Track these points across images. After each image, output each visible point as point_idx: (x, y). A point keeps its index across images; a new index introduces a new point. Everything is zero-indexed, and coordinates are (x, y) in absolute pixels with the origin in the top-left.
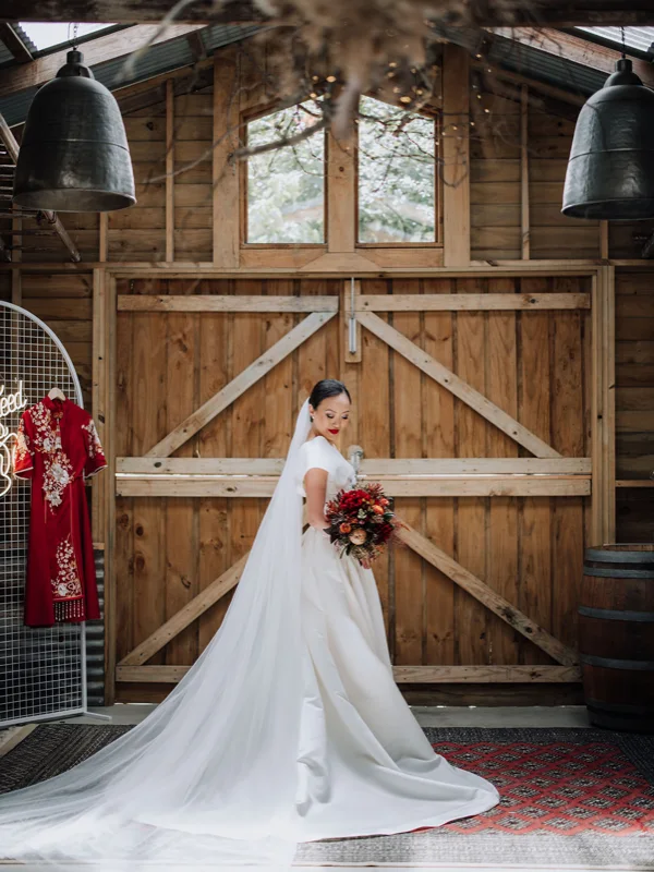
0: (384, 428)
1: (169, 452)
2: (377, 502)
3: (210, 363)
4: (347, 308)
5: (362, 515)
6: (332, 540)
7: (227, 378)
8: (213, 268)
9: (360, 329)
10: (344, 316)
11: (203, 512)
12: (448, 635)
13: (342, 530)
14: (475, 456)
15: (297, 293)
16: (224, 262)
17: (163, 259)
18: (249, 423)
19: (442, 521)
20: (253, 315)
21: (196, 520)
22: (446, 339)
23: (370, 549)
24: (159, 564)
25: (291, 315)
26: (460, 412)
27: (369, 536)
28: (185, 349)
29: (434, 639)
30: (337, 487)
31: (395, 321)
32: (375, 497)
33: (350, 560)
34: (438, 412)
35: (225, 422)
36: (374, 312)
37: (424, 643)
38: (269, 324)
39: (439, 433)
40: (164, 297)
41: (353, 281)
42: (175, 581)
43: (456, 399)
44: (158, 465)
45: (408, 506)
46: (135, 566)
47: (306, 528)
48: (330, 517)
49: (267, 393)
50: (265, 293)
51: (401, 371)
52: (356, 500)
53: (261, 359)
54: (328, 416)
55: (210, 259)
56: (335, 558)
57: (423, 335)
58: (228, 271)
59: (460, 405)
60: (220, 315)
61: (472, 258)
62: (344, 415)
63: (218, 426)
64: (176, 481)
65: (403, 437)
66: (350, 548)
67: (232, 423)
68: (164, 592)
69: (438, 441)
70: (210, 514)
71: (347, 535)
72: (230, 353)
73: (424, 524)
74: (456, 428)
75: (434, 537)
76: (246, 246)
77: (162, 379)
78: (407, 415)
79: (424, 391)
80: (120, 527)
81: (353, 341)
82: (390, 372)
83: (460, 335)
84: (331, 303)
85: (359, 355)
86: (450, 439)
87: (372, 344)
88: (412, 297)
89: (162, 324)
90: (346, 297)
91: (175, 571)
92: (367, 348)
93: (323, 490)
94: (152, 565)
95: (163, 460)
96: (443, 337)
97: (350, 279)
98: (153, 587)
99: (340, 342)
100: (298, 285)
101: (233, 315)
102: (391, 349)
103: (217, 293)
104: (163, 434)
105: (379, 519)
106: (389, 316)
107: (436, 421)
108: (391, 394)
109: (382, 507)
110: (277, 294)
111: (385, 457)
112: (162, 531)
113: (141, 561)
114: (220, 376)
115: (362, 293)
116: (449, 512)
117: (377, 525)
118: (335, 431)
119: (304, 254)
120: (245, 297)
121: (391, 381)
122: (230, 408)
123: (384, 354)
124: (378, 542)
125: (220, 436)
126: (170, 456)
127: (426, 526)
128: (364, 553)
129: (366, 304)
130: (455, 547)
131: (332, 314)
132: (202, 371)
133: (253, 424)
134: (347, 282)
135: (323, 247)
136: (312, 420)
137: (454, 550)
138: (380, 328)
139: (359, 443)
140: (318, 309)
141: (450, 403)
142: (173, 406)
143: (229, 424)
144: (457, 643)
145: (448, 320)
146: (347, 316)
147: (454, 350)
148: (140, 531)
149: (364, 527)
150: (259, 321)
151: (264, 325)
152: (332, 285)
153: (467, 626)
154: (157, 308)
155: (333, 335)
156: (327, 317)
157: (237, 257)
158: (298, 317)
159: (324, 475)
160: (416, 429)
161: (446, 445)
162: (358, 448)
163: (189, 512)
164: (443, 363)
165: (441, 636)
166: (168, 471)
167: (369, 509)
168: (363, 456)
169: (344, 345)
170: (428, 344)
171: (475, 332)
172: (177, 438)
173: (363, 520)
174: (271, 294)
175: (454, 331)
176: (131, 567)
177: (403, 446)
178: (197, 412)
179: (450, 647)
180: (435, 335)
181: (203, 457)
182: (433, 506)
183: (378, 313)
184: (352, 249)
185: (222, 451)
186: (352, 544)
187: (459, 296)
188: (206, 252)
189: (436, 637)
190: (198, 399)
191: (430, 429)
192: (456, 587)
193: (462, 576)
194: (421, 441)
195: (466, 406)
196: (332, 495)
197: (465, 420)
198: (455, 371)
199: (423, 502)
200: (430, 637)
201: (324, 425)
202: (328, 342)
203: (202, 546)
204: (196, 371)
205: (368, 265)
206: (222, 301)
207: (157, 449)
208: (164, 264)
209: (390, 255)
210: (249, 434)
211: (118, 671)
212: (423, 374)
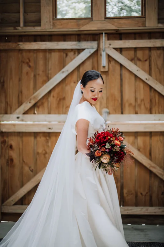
0: (118, 101)
1: (23, 112)
2: (117, 139)
3: (41, 73)
4: (101, 47)
5: (108, 146)
6: (91, 160)
7: (48, 79)
8: (41, 29)
9: (107, 56)
10: (100, 50)
11: (38, 138)
12: (147, 193)
13: (96, 155)
14: (159, 113)
15: (79, 40)
16: (46, 27)
17: (19, 26)
18: (58, 99)
19: (144, 142)
20: (60, 50)
21: (35, 142)
22: (146, 60)
23: (113, 166)
24: (20, 161)
25: (76, 51)
26: (153, 94)
27: (112, 159)
28: (30, 66)
29: (140, 195)
30: (95, 130)
31: (123, 52)
32: (115, 136)
33: (101, 171)
34: (142, 93)
35: (47, 99)
36: (114, 48)
37: (136, 196)
38: (67, 55)
39: (143, 103)
40: (20, 43)
41: (104, 35)
42: (26, 169)
43: (151, 87)
44: (18, 118)
45: (129, 136)
46: (9, 162)
47: (77, 152)
48: (90, 147)
49: (66, 85)
50: (65, 40)
51: (126, 75)
52: (105, 138)
53: (63, 70)
54: (91, 91)
55: (40, 25)
56: (92, 170)
57: (136, 59)
58: (48, 30)
59: (152, 90)
60: (45, 51)
61: (159, 23)
62: (100, 90)
63: (44, 101)
64: (26, 125)
65: (127, 105)
66: (101, 164)
67: (51, 99)
68: (22, 173)
69: (143, 107)
70: (41, 139)
71: (99, 157)
72: (50, 68)
73: (136, 144)
74: (151, 101)
75: (141, 150)
76: (56, 19)
77: (20, 80)
78: (129, 95)
79: (136, 84)
80: (3, 146)
81: (104, 61)
82: (121, 75)
83: (153, 58)
84: (94, 44)
85: (107, 68)
86: (148, 106)
87: (113, 63)
88: (131, 41)
89: (20, 55)
90: (101, 42)
91: (26, 164)
92: (110, 65)
93: (87, 131)
94: (16, 161)
95: (21, 116)
96: (145, 59)
97: (102, 34)
98: (17, 171)
99: (98, 62)
100: (80, 36)
101: (51, 51)
102: (121, 66)
103: (44, 41)
104: (20, 104)
105: (118, 149)
106: (120, 50)
107: (142, 97)
108: (121, 85)
109: (120, 141)
110: (70, 41)
111: (119, 113)
112: (21, 147)
113: (12, 160)
114: (45, 78)
115: (108, 40)
116: (148, 138)
117: (116, 152)
118: (95, 99)
119: (82, 22)
120: (56, 43)
121: (121, 79)
122: (50, 92)
123: (118, 67)
124: (117, 162)
125: (46, 105)
126: (24, 114)
127: (137, 144)
128: (109, 168)
129: (110, 45)
130: (150, 154)
131: (95, 50)
132: (37, 76)
133: (60, 100)
134: (101, 35)
135: (91, 19)
136: (82, 93)
137: (150, 155)
138: (116, 56)
139: (107, 107)
140: (89, 47)
141: (148, 89)
142: (25, 92)
143: (49, 99)
144: (151, 197)
145: (147, 52)
146: (101, 50)
147: (150, 65)
148: (11, 147)
149: (109, 153)
150: (62, 53)
151: (65, 55)
152: (95, 36)
153: (155, 188)
154: (17, 48)
155: (95, 59)
156: (92, 51)
157: (52, 24)
158: (79, 51)
159: (87, 123)
160: (133, 101)
161: (146, 108)
162: (107, 110)
163: (32, 139)
164: (145, 71)
165: (144, 193)
166: (23, 120)
167: (112, 143)
168: (109, 113)
169: (100, 63)
170: (138, 62)
171: (159, 57)
172: (26, 106)
173: (109, 149)
174: (68, 41)
175: (150, 57)
176: (8, 162)
177: (127, 108)
178: (36, 94)
179: (148, 198)
180: (142, 59)
181: (38, 114)
182: (141, 136)
183: (116, 49)
184: (103, 19)
185: (46, 110)
186: (102, 162)
187: (152, 40)
188: (38, 23)
189: (141, 194)
190: (35, 89)
191: (139, 101)
192: (151, 172)
193: (154, 167)
194: (135, 106)
195: (155, 90)
196: (91, 134)
197: (155, 97)
198: (150, 74)
199: (136, 134)
200: (139, 194)
201: (89, 96)
202: (93, 63)
203: (38, 153)
204: (35, 76)
205: (110, 27)
206: (45, 44)
207: (18, 111)
208: (19, 28)
209: (120, 22)
210: (58, 104)
211: (2, 208)
212: (136, 76)
